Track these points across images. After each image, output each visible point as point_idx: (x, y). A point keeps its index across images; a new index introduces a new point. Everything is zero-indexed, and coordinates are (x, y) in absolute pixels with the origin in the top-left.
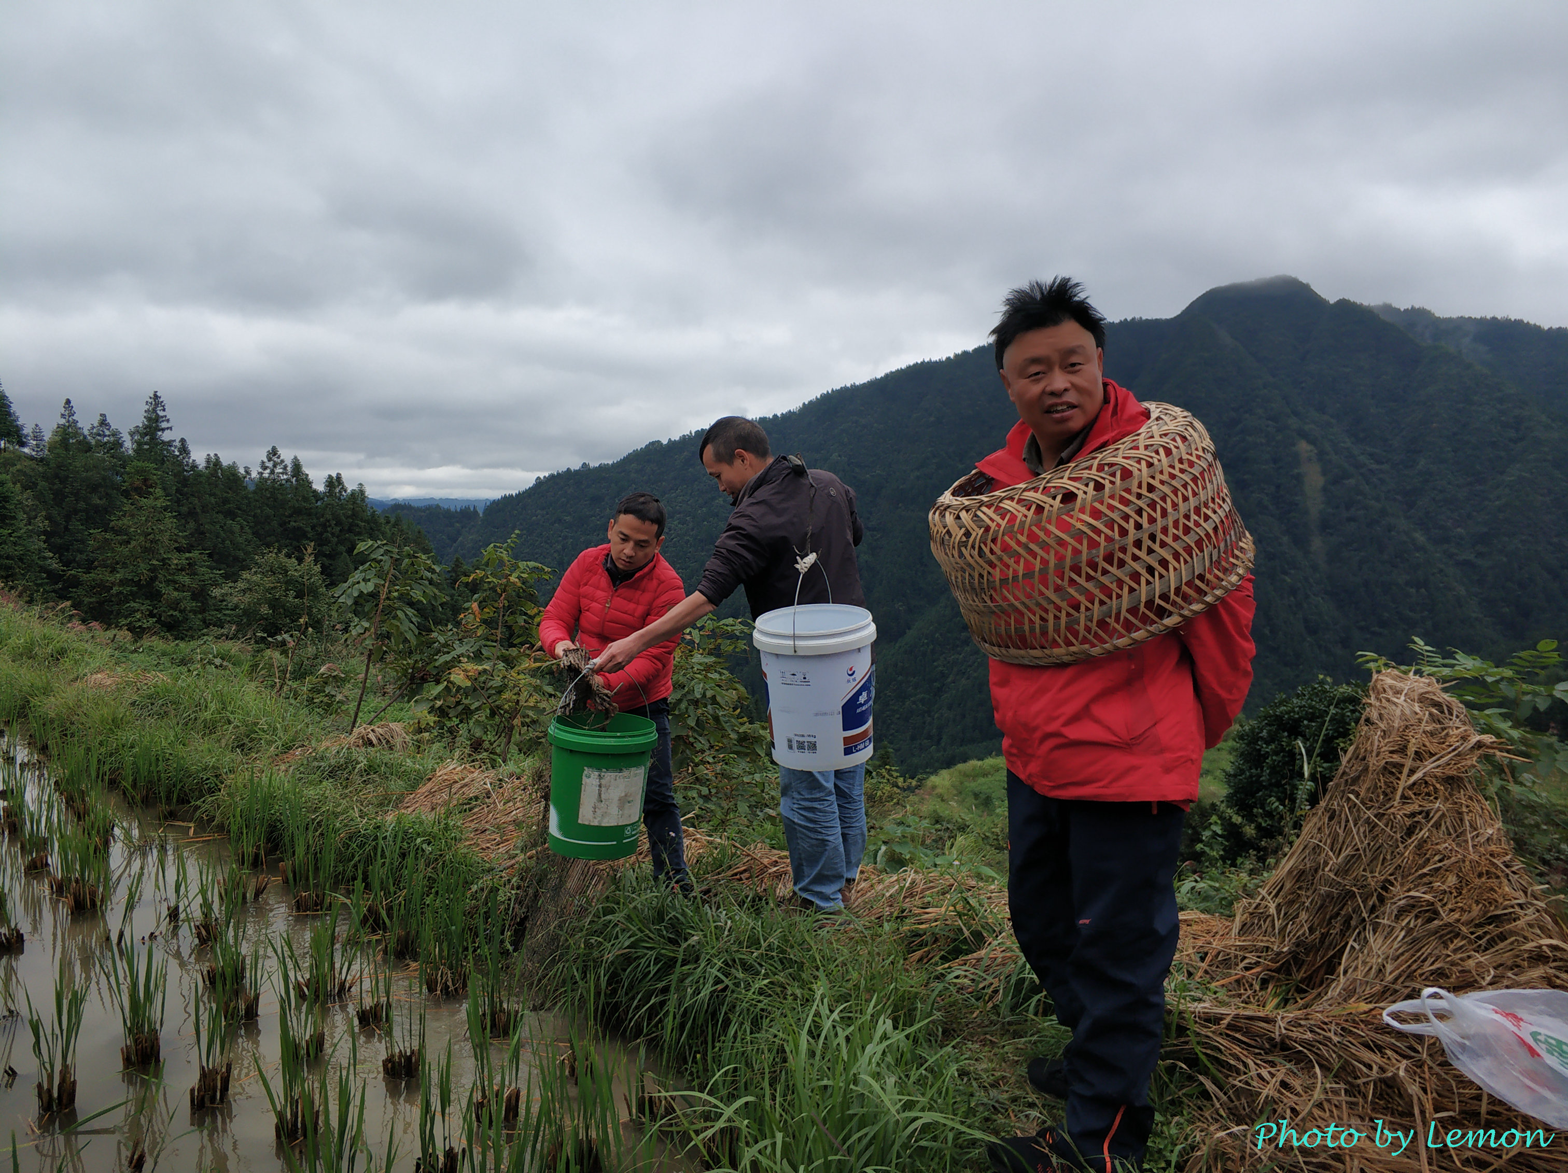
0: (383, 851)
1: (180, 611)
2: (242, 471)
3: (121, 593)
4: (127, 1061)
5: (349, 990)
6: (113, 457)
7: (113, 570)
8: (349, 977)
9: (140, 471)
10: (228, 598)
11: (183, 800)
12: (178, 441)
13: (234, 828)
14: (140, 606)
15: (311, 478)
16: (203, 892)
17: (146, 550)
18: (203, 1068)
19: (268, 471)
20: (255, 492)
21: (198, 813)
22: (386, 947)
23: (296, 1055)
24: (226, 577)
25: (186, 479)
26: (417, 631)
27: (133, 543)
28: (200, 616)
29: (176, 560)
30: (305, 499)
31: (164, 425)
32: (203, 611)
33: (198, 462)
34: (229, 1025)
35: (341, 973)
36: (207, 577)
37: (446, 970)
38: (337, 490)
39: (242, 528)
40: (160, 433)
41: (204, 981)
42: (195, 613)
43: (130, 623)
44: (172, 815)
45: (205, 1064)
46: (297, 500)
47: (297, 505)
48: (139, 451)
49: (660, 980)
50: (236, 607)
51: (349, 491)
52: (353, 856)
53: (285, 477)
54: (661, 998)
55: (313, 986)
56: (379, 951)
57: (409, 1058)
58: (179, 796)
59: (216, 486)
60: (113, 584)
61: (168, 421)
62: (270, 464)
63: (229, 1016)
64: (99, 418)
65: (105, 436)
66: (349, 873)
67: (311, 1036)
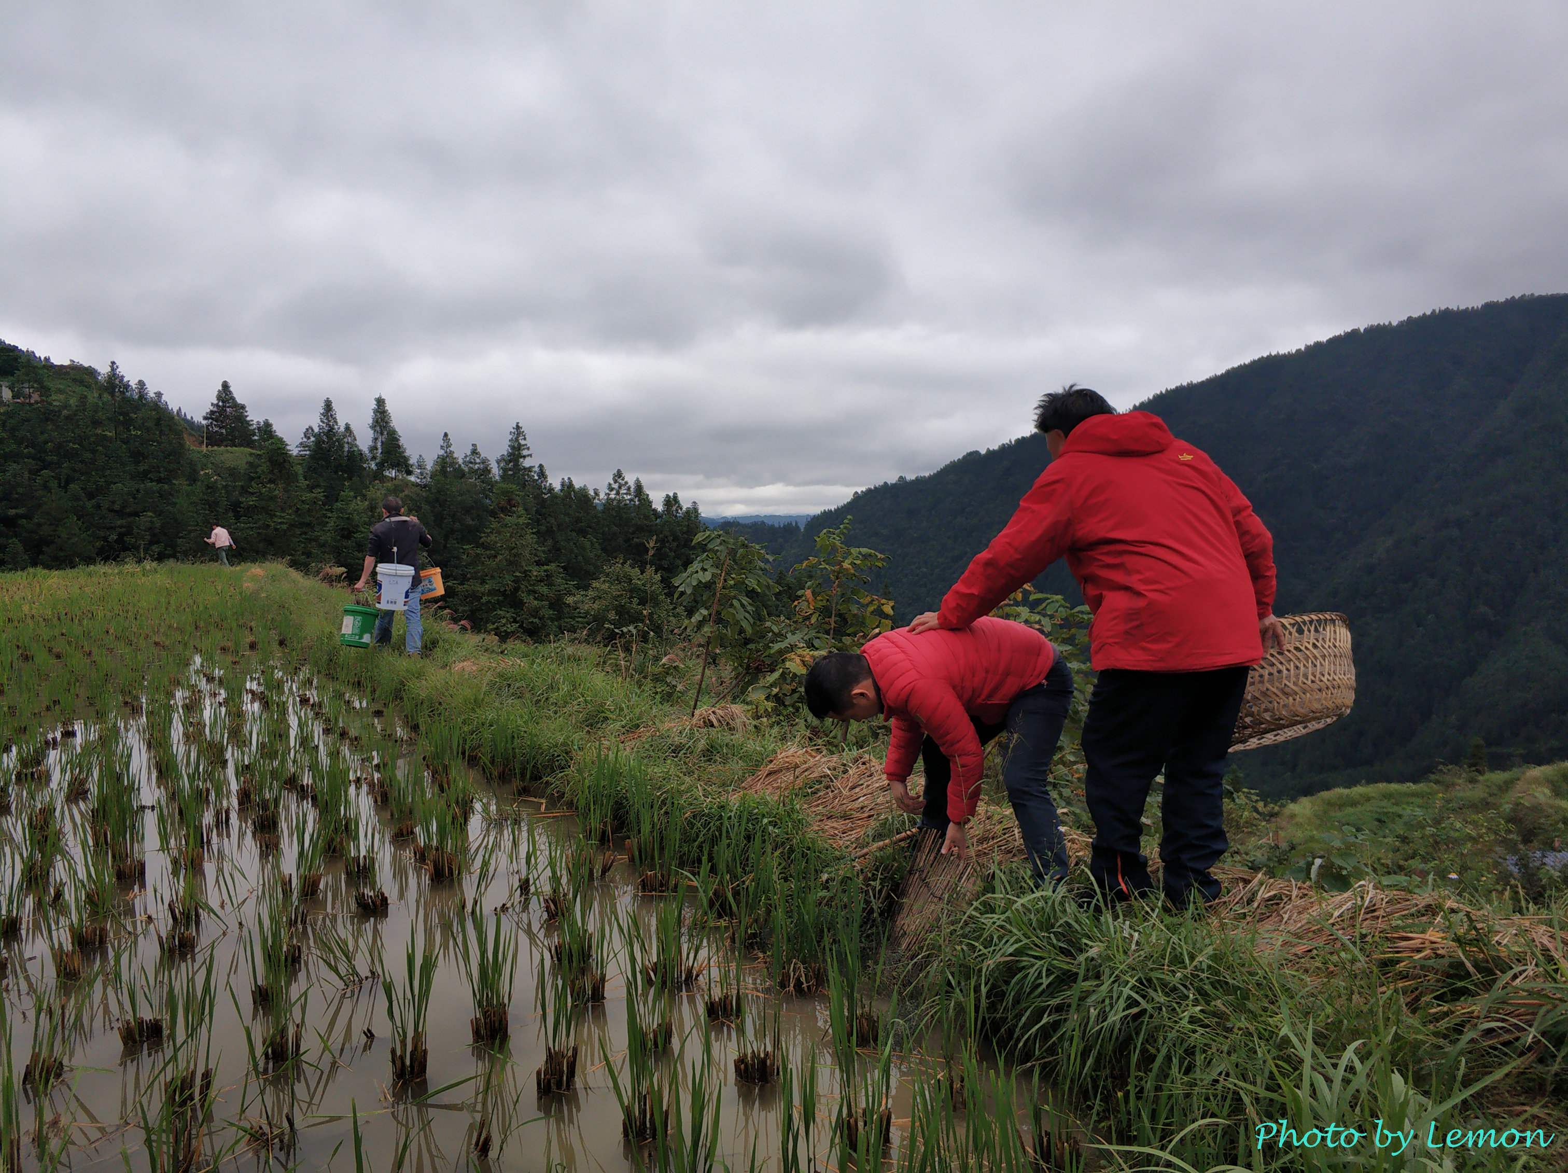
0: (727, 832)
1: (540, 619)
2: (592, 493)
3: (489, 602)
4: (477, 1033)
5: (696, 979)
6: (483, 482)
7: (483, 582)
8: (695, 965)
9: (505, 493)
10: (579, 605)
11: (536, 777)
12: (537, 466)
13: (582, 803)
14: (505, 614)
15: (651, 498)
16: (552, 864)
17: (510, 563)
18: (549, 1049)
19: (614, 492)
20: (603, 512)
21: (549, 791)
22: (734, 934)
23: (644, 1045)
24: (578, 587)
25: (544, 500)
26: (752, 621)
27: (500, 557)
28: (556, 623)
29: (535, 572)
30: (647, 517)
31: (525, 452)
32: (559, 618)
33: (554, 485)
34: (574, 1007)
35: (688, 958)
36: (562, 587)
37: (800, 964)
38: (674, 508)
39: (592, 544)
40: (521, 460)
41: (552, 957)
42: (552, 620)
43: (497, 628)
44: (525, 791)
45: (551, 1045)
46: (640, 519)
47: (639, 523)
48: (504, 477)
49: (1052, 996)
50: (587, 613)
51: (684, 509)
52: (698, 836)
53: (629, 497)
54: (1055, 1017)
55: (660, 969)
56: (727, 938)
57: (763, 1062)
58: (532, 773)
59: (570, 507)
60: (483, 594)
61: (528, 449)
62: (616, 486)
63: (575, 994)
64: (471, 447)
65: (476, 463)
66: (694, 854)
67: (659, 1025)
